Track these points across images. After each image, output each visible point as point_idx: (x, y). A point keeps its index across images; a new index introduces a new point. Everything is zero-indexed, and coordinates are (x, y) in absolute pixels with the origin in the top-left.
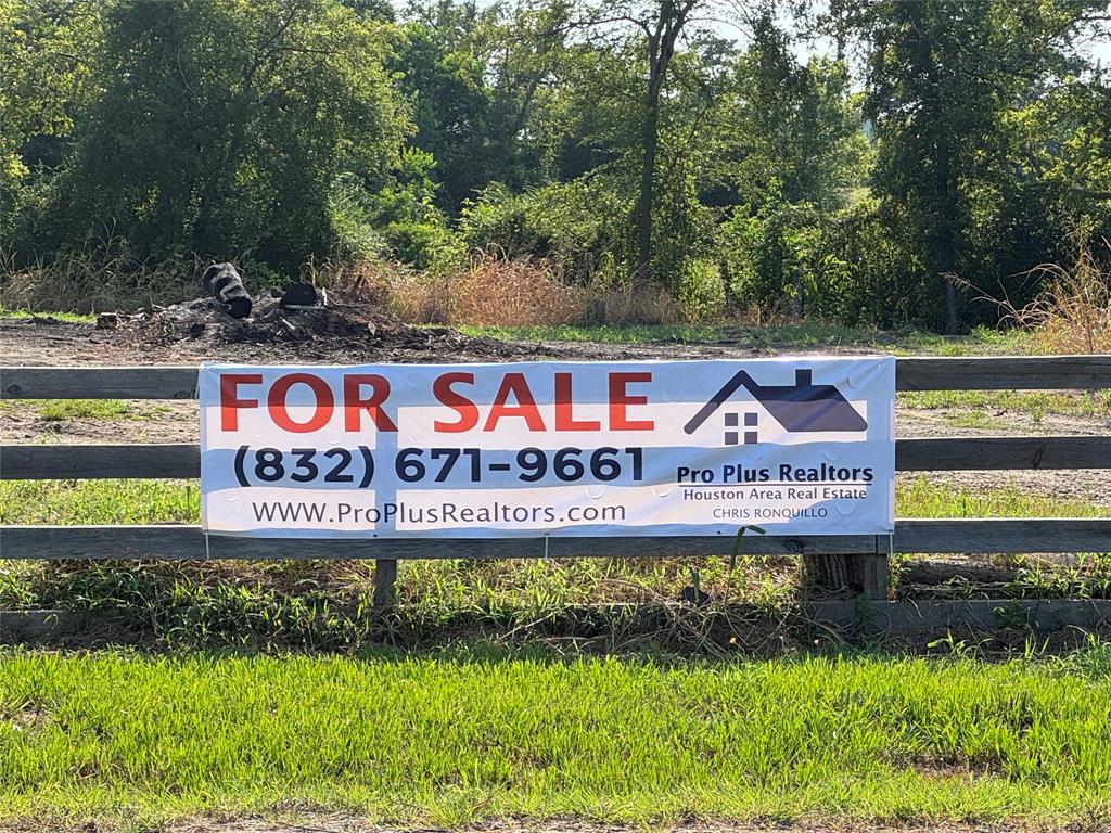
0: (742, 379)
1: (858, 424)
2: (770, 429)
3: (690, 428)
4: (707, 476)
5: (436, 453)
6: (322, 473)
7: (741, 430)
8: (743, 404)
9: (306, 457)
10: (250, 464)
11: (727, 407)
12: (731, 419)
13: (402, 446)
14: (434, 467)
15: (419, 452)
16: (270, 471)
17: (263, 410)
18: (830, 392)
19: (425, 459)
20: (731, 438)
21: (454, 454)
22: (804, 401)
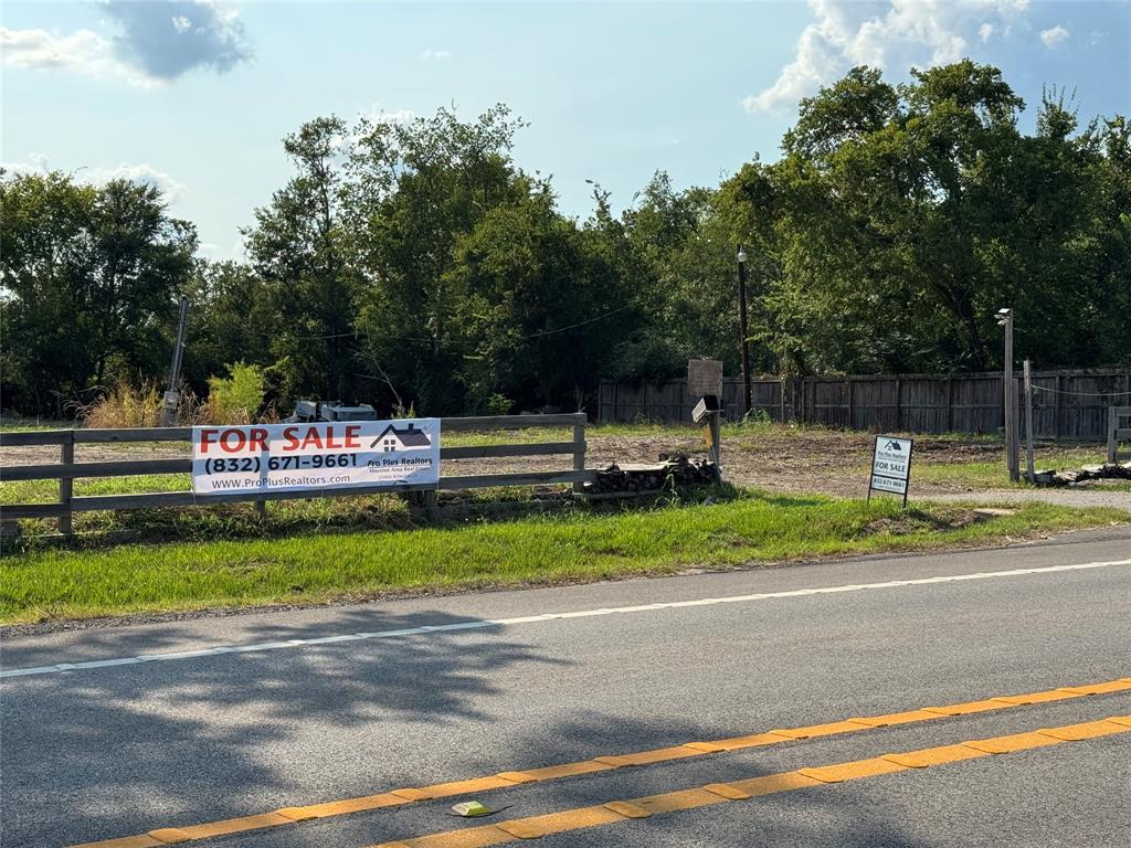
0: (391, 427)
1: (428, 443)
2: (399, 446)
3: (372, 446)
4: (378, 464)
5: (283, 458)
6: (240, 467)
7: (390, 446)
8: (391, 437)
9: (234, 461)
10: (212, 465)
11: (385, 438)
12: (386, 442)
13: (271, 455)
14: (282, 464)
15: (277, 458)
16: (219, 468)
17: (218, 443)
18: (419, 431)
19: (279, 461)
20: (386, 449)
21: (290, 458)
22: (411, 435)
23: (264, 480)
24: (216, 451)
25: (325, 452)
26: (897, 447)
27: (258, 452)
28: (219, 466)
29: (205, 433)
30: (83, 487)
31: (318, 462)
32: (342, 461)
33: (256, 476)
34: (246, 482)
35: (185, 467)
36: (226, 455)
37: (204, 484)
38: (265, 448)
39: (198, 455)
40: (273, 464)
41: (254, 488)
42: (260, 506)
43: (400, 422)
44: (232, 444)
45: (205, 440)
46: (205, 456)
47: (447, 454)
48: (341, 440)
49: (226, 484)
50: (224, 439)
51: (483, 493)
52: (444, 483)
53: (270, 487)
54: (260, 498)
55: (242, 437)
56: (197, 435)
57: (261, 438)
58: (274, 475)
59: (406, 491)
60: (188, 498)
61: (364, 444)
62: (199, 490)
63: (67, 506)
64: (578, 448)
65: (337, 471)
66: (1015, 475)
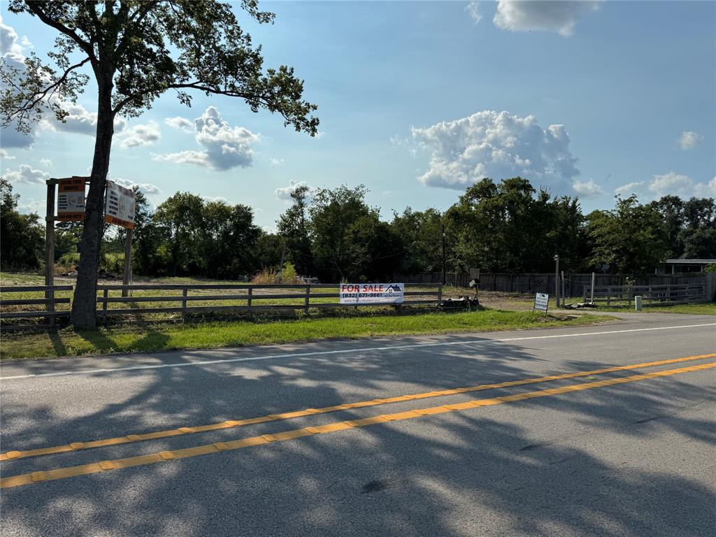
0: (391, 286)
1: (400, 290)
2: (393, 291)
3: (386, 291)
4: (387, 296)
6: (352, 296)
8: (391, 288)
9: (350, 294)
12: (390, 290)
13: (360, 293)
18: (398, 287)
19: (362, 295)
20: (390, 292)
21: (365, 294)
22: (396, 288)
23: (358, 300)
24: (346, 291)
25: (374, 292)
26: (544, 296)
27: (356, 292)
28: (346, 296)
29: (343, 286)
30: (312, 301)
31: (372, 295)
32: (378, 295)
33: (355, 299)
34: (352, 300)
35: (338, 295)
36: (348, 293)
37: (343, 301)
38: (358, 291)
39: (342, 293)
40: (360, 296)
41: (355, 302)
42: (356, 308)
43: (394, 285)
44: (350, 290)
45: (343, 288)
46: (343, 293)
47: (405, 294)
48: (378, 289)
49: (348, 301)
50: (348, 288)
51: (414, 306)
52: (404, 302)
53: (359, 302)
54: (356, 306)
55: (353, 288)
56: (341, 287)
57: (357, 288)
58: (361, 299)
59: (393, 305)
60: (338, 305)
61: (384, 290)
62: (341, 303)
63: (307, 306)
64: (439, 294)
65: (377, 298)
66: (558, 305)
